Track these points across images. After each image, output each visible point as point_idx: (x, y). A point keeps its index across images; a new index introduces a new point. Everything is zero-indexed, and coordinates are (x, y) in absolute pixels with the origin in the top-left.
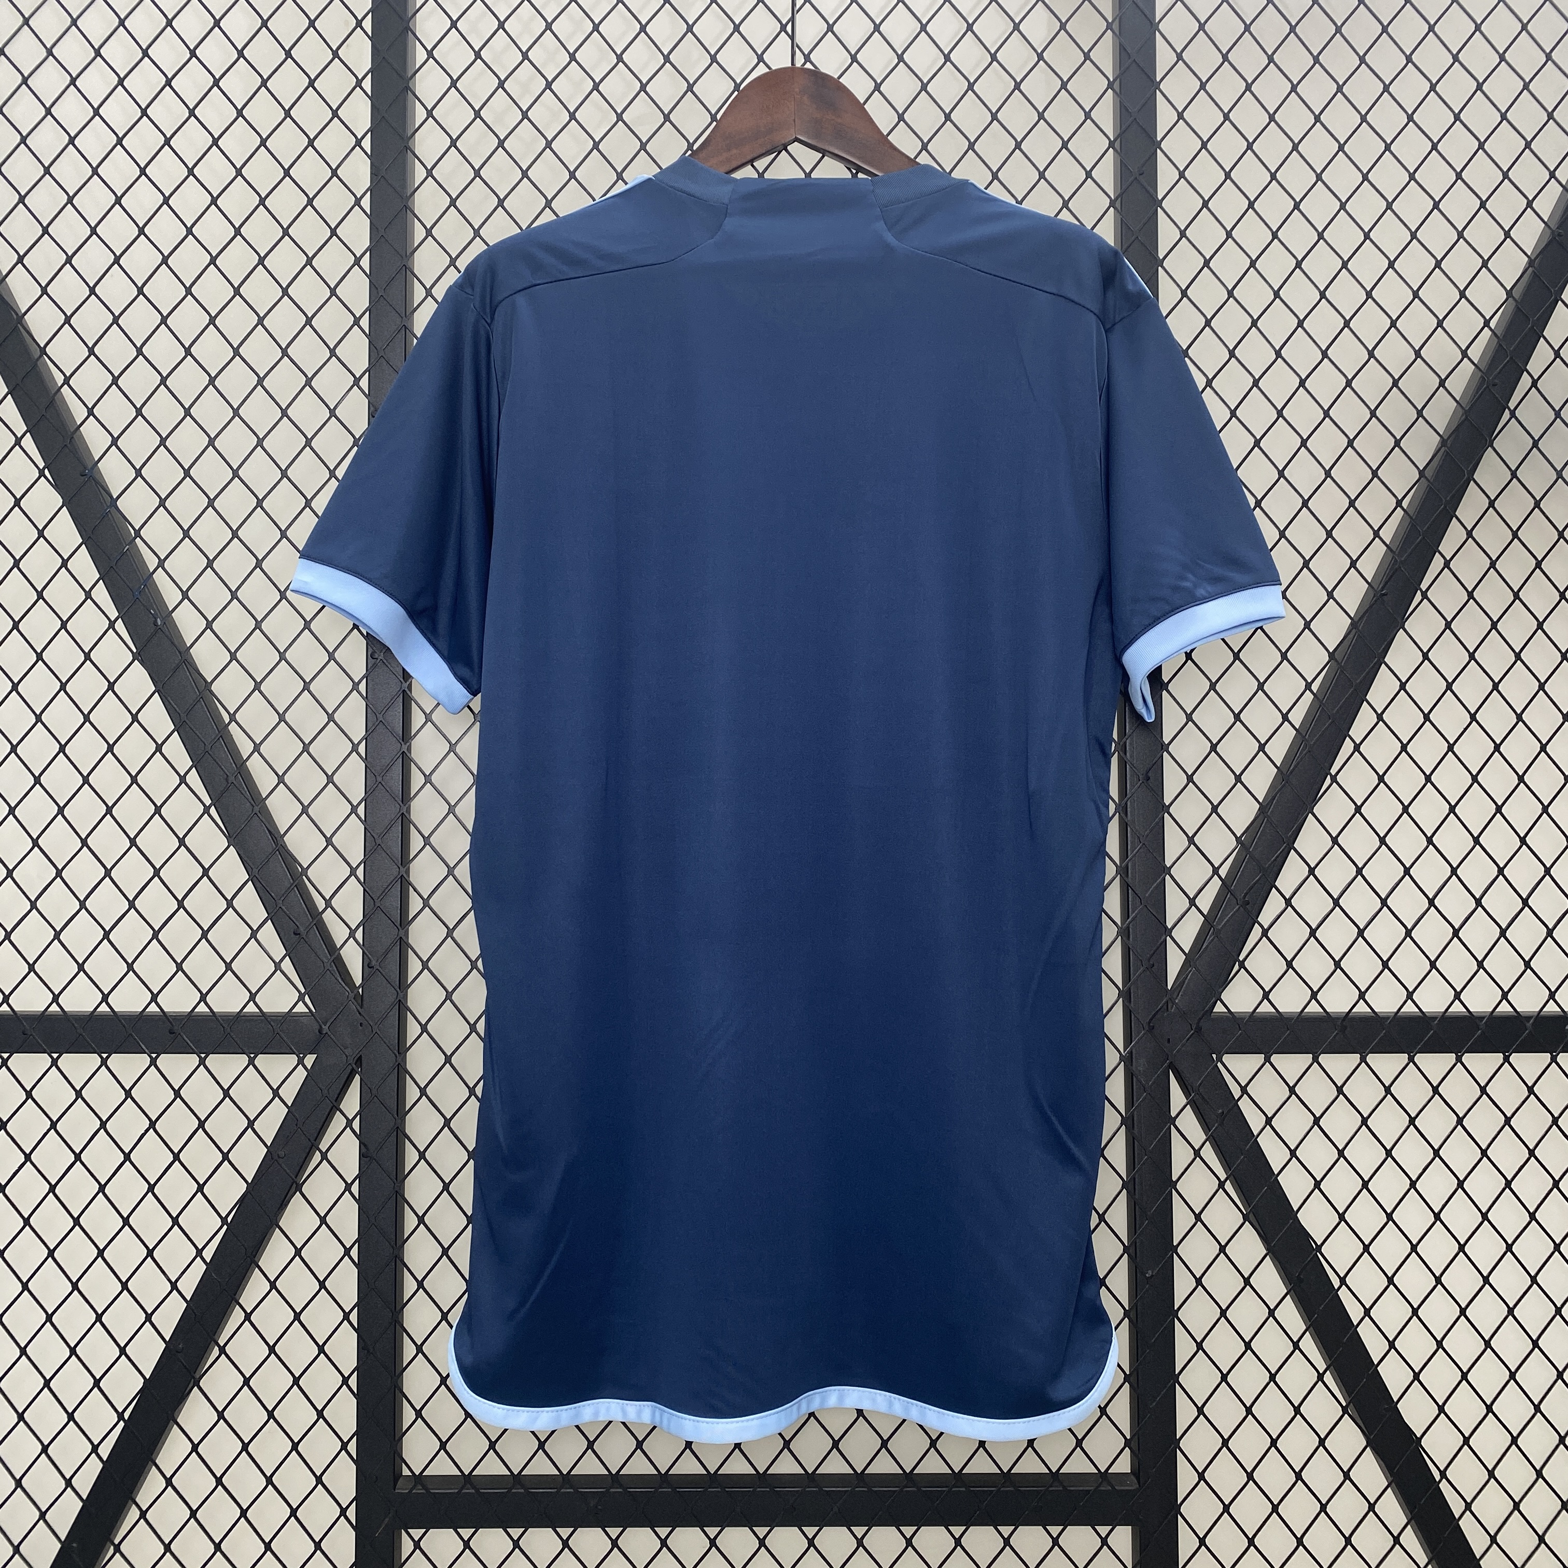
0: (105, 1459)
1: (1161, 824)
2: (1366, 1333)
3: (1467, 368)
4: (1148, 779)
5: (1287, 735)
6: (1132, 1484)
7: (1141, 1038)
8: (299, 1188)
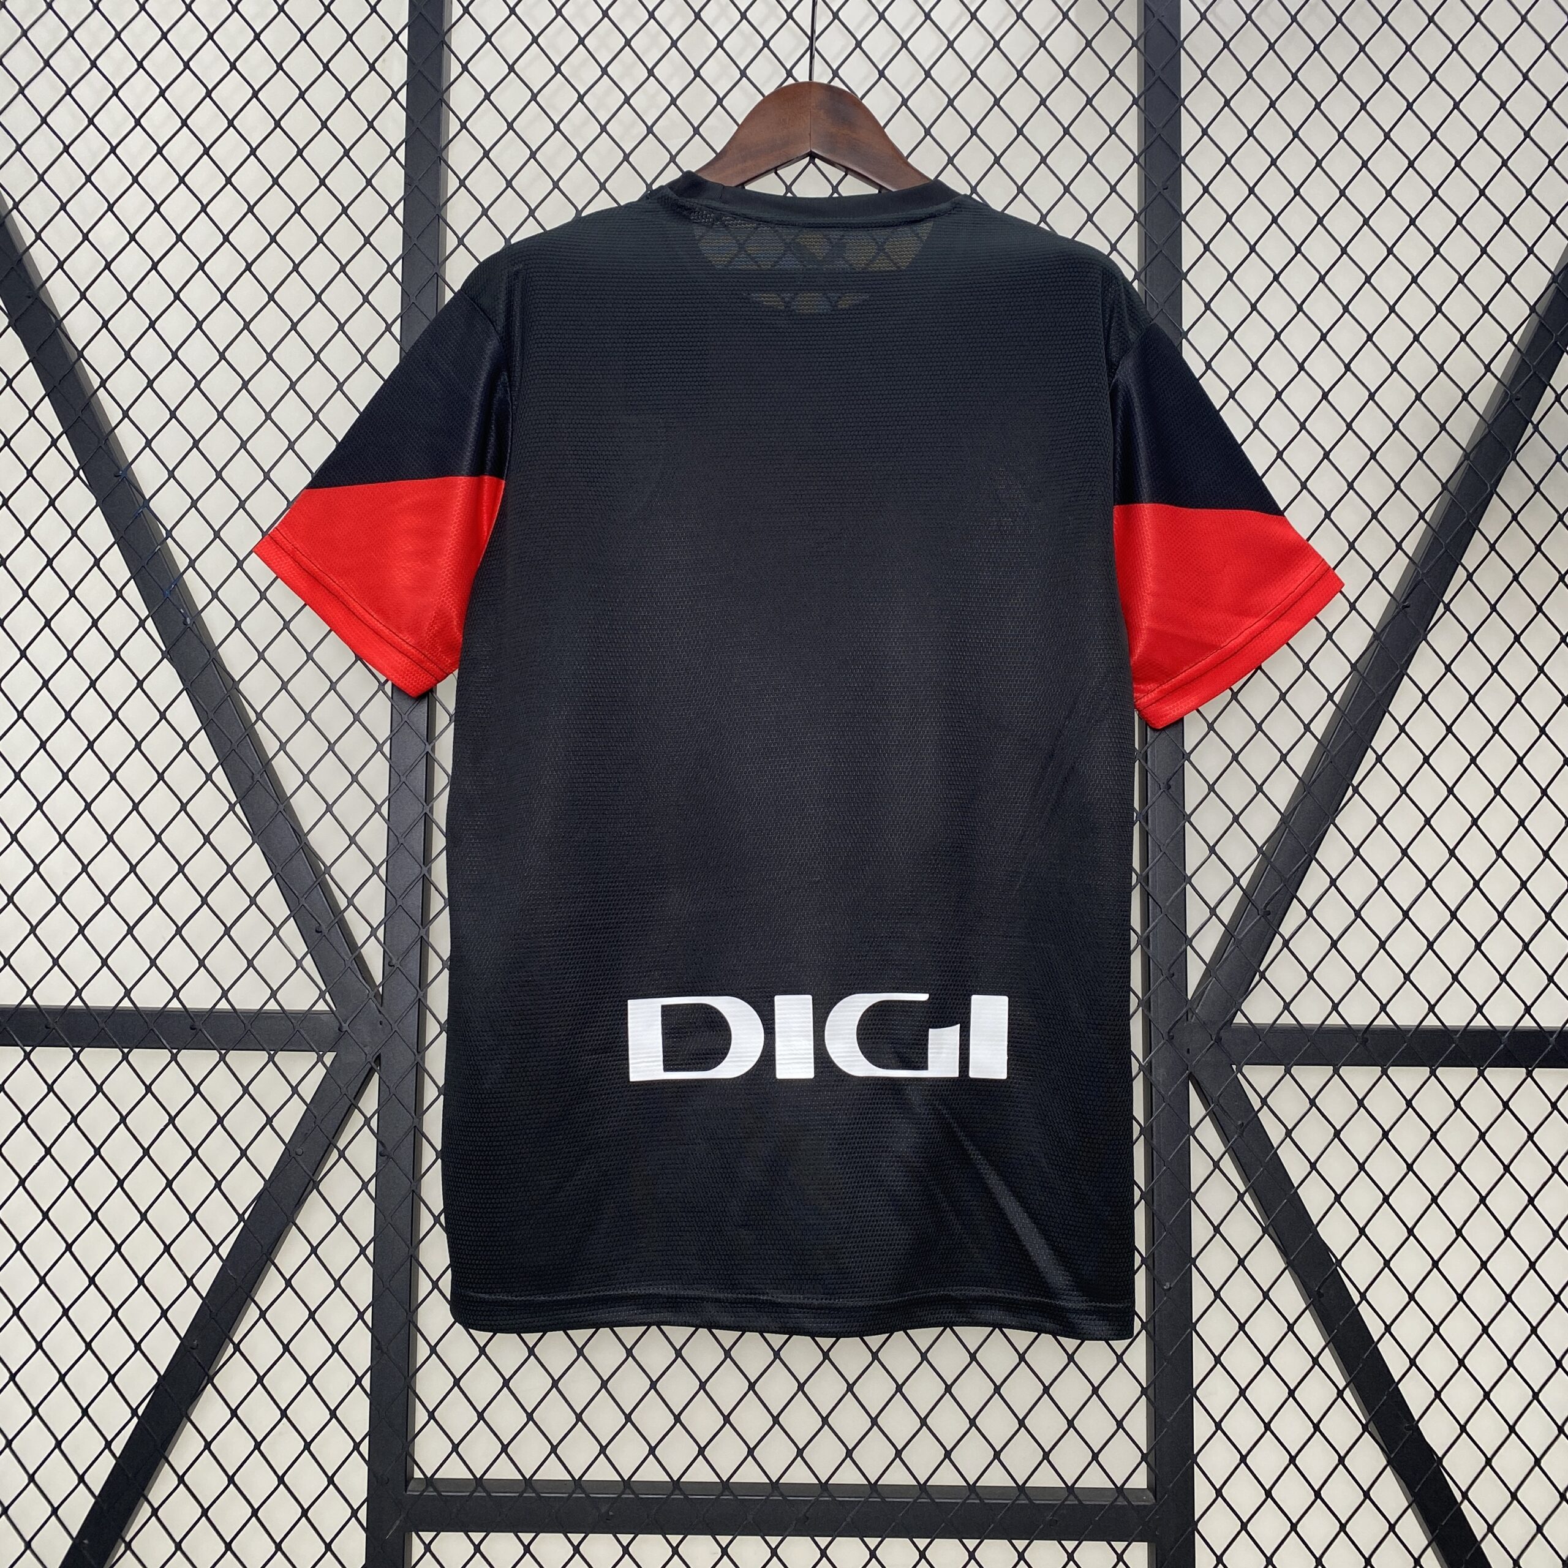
0: (118, 1455)
1: (1182, 833)
2: (1387, 1350)
3: (1490, 382)
4: (1169, 787)
5: (1309, 746)
6: (1149, 1499)
7: (1160, 1048)
8: (316, 1186)
